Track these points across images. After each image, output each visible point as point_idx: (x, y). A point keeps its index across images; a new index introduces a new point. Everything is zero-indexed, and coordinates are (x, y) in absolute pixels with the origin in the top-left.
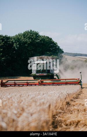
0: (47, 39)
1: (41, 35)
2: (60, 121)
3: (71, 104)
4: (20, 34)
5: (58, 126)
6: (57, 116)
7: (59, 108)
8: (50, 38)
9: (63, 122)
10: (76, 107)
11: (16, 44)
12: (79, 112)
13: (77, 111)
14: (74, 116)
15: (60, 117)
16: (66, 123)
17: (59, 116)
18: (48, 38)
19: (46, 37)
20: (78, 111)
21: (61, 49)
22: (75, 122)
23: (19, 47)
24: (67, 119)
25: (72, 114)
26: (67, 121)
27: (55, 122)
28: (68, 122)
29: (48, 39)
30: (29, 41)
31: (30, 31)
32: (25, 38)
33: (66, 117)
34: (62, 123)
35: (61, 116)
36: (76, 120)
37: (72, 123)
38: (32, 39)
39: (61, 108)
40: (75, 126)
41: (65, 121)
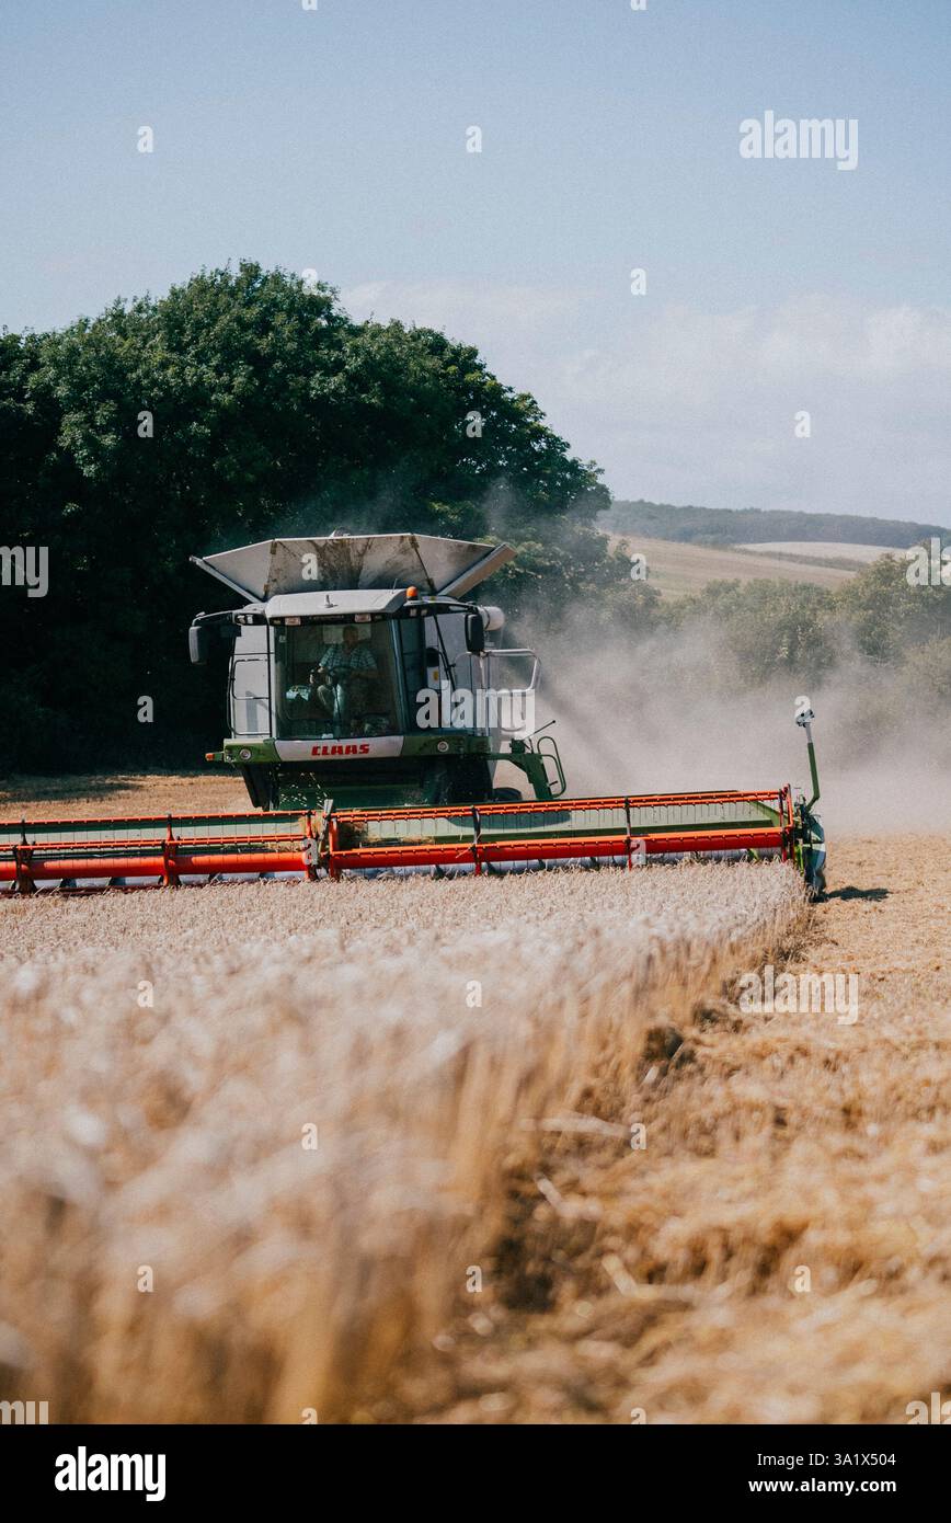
0: (429, 364)
1: (357, 321)
2: (577, 1239)
3: (700, 1051)
4: (128, 308)
5: (566, 1289)
6: (544, 1186)
7: (574, 1091)
8: (457, 353)
9: (611, 1242)
10: (751, 1089)
11: (90, 420)
12: (787, 1132)
13: (768, 1129)
14: (738, 1179)
15: (584, 1194)
16: (644, 1253)
17: (572, 1187)
18: (438, 345)
19: (417, 335)
20: (780, 1122)
21: (584, 462)
22: (748, 1240)
23: (117, 453)
24: (659, 1205)
25: (710, 1153)
26: (654, 1231)
27: (529, 1242)
28: (671, 1240)
29: (432, 363)
30: (228, 388)
31: (235, 272)
32: (181, 349)
33: (649, 1189)
34: (601, 1253)
35: (591, 1177)
36: (758, 1214)
37: (715, 1254)
38: (260, 363)
39: (588, 1093)
40: (742, 1277)
41: (633, 1231)
